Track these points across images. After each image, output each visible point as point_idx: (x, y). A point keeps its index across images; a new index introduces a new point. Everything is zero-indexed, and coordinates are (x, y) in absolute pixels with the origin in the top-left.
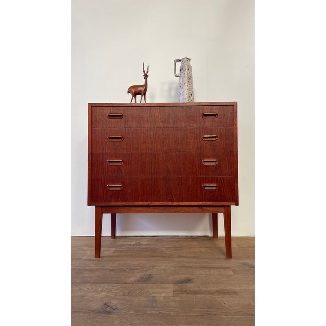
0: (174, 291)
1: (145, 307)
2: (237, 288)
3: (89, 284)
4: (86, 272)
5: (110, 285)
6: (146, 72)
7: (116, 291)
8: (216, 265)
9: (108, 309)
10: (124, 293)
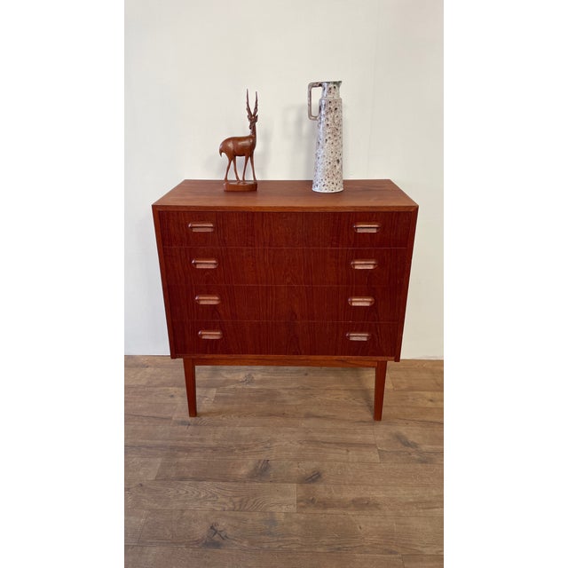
0: (298, 501)
1: (261, 534)
2: (379, 495)
3: (188, 483)
4: (180, 453)
5: (216, 484)
6: (252, 112)
7: (224, 500)
8: (359, 438)
9: (216, 538)
10: (234, 504)
